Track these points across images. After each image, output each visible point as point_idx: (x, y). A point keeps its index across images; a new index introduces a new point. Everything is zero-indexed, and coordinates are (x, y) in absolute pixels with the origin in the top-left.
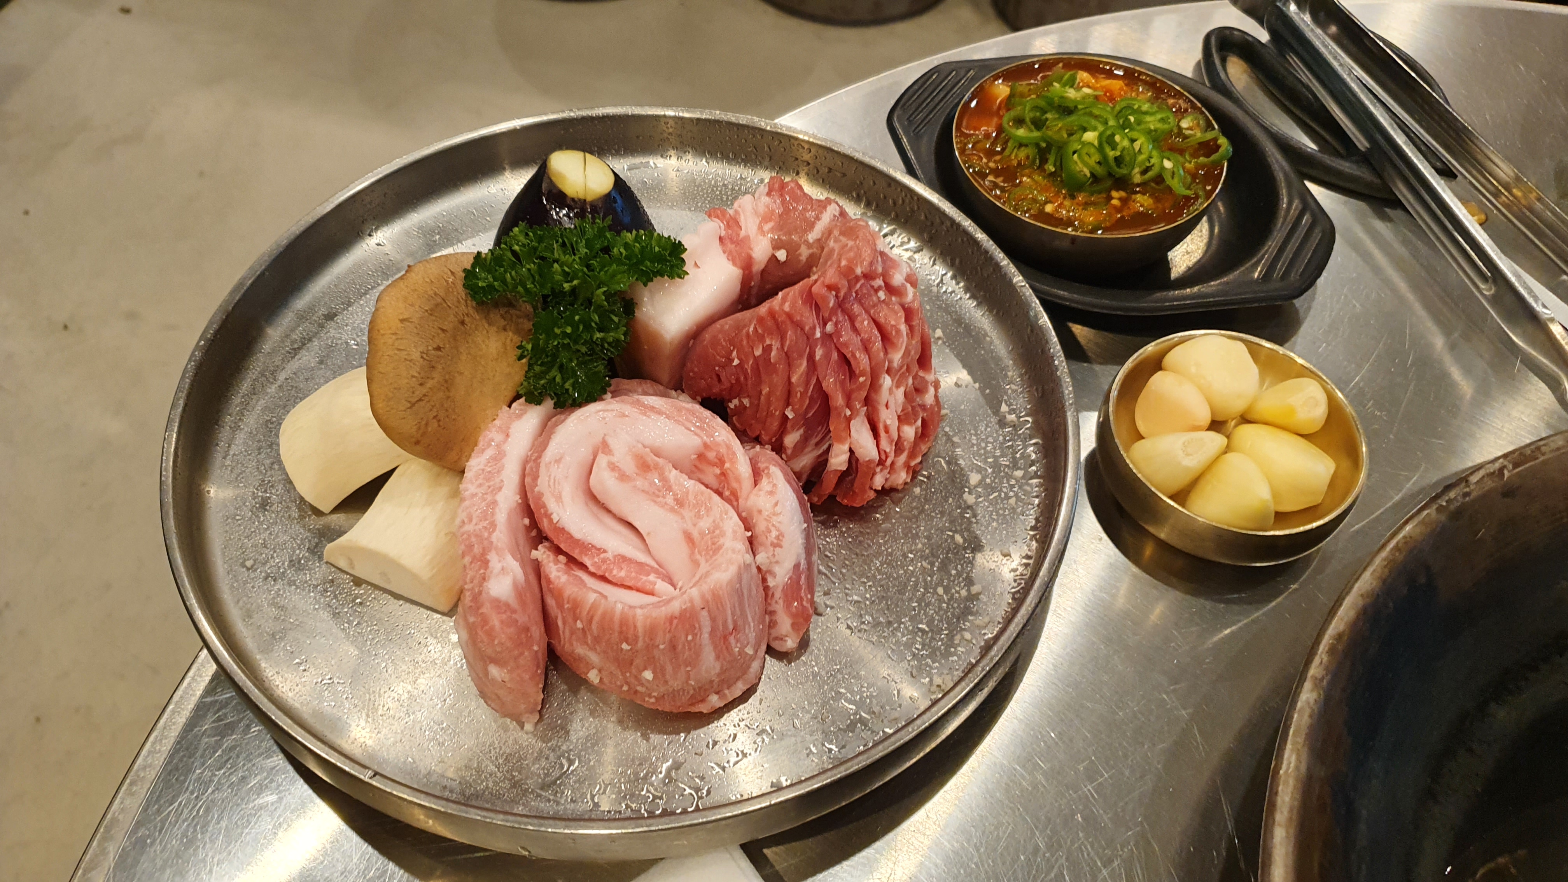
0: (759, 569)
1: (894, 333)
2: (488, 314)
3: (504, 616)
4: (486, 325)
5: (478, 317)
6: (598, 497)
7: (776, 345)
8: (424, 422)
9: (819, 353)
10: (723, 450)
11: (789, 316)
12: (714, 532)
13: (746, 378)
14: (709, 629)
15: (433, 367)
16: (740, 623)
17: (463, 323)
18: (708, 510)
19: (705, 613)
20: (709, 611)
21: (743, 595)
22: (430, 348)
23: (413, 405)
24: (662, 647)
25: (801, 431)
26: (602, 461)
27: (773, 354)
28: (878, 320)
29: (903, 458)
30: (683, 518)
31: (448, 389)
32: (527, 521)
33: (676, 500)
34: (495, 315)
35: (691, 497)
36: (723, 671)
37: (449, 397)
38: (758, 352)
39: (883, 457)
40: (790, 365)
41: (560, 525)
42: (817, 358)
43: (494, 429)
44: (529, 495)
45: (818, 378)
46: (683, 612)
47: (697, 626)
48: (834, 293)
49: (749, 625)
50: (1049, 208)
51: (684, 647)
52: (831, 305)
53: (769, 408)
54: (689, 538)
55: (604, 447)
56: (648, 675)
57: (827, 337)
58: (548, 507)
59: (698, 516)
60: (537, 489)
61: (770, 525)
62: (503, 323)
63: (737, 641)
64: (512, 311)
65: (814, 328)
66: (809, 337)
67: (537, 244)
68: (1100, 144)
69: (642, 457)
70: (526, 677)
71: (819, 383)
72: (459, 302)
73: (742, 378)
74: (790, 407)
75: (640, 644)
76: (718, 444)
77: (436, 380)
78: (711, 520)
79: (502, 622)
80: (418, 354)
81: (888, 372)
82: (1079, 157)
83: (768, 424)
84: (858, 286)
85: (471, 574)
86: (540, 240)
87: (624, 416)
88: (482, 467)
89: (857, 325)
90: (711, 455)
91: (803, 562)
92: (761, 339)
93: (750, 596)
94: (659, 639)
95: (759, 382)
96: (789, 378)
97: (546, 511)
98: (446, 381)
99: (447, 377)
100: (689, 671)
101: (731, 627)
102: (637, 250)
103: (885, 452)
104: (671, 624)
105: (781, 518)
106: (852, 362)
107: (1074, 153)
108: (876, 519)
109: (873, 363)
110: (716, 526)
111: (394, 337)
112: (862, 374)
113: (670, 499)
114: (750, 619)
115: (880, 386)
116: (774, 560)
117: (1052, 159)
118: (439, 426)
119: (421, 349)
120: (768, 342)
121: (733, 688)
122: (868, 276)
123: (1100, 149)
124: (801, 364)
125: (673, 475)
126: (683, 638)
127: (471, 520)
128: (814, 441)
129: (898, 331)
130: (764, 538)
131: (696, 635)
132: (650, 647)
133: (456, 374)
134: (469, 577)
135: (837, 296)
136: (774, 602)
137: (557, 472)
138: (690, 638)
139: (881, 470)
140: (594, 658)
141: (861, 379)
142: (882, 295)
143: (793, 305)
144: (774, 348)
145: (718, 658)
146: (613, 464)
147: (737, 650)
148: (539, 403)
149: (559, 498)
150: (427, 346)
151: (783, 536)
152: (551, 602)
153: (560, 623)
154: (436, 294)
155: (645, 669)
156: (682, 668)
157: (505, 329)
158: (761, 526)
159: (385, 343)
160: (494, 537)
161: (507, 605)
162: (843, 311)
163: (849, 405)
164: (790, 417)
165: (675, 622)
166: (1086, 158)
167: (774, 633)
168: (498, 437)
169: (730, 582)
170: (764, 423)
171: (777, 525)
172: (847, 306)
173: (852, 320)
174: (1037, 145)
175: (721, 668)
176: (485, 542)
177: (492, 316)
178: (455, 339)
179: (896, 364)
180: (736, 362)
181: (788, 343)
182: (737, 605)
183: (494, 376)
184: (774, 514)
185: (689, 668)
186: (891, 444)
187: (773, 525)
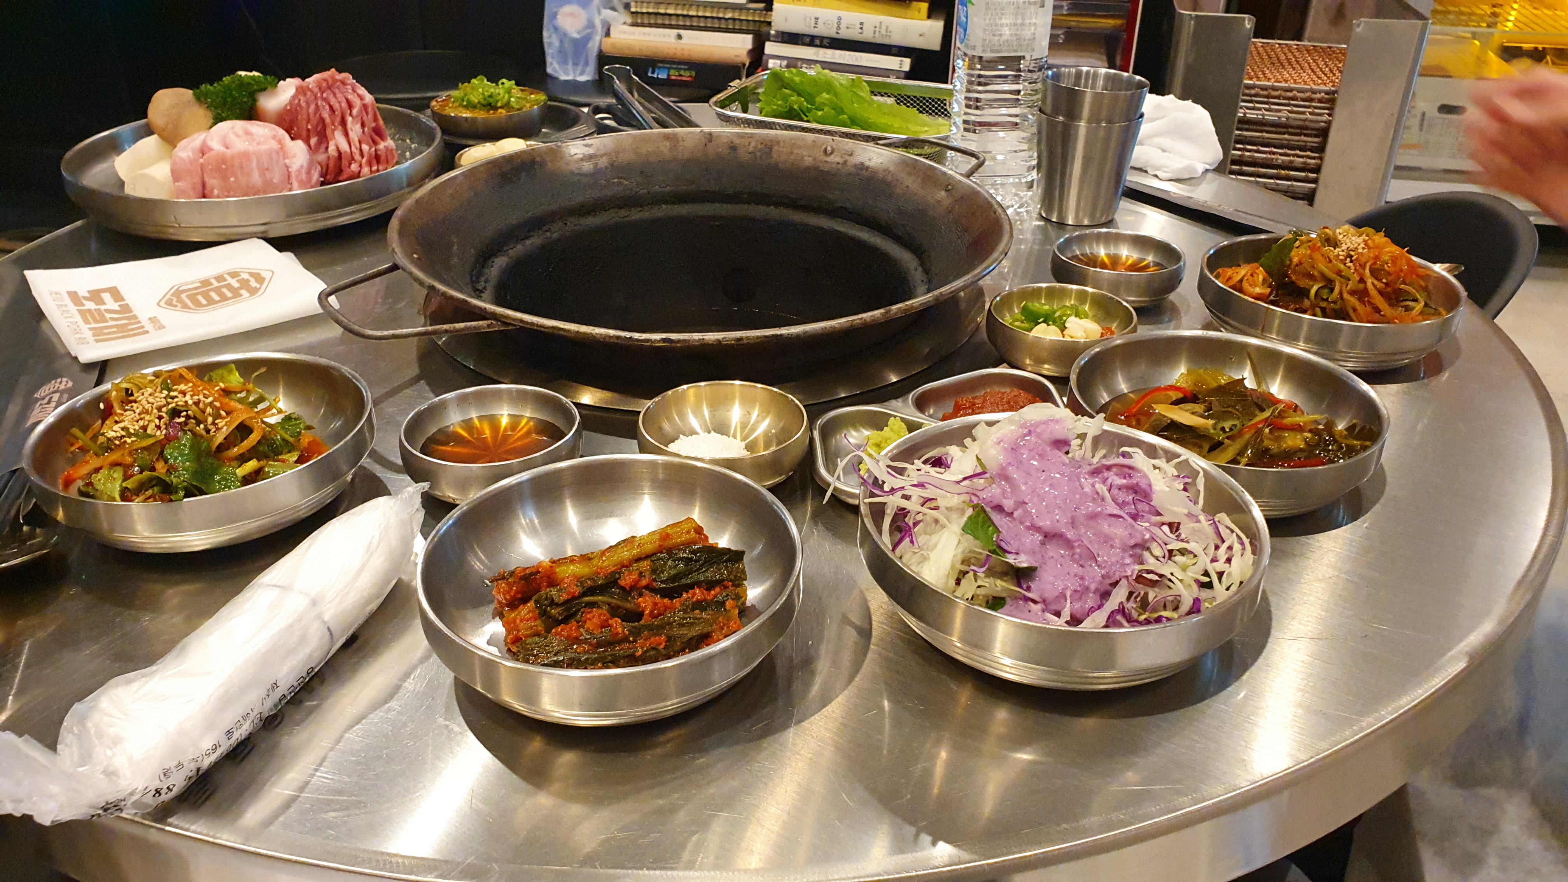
0: (285, 162)
14: (256, 163)
16: (271, 168)
19: (254, 156)
24: (237, 166)
25: (316, 136)
28: (347, 97)
40: (308, 106)
47: (251, 159)
61: (293, 153)
63: (269, 174)
69: (246, 133)
71: (321, 115)
74: (310, 124)
76: (280, 136)
81: (351, 115)
89: (337, 96)
94: (235, 162)
101: (266, 167)
122: (343, 82)
124: (312, 106)
126: (245, 162)
128: (321, 142)
130: (290, 155)
131: (250, 163)
132: (233, 166)
145: (260, 176)
146: (235, 134)
147: (269, 177)
156: (245, 177)
163: (334, 125)
164: (310, 128)
179: (354, 113)
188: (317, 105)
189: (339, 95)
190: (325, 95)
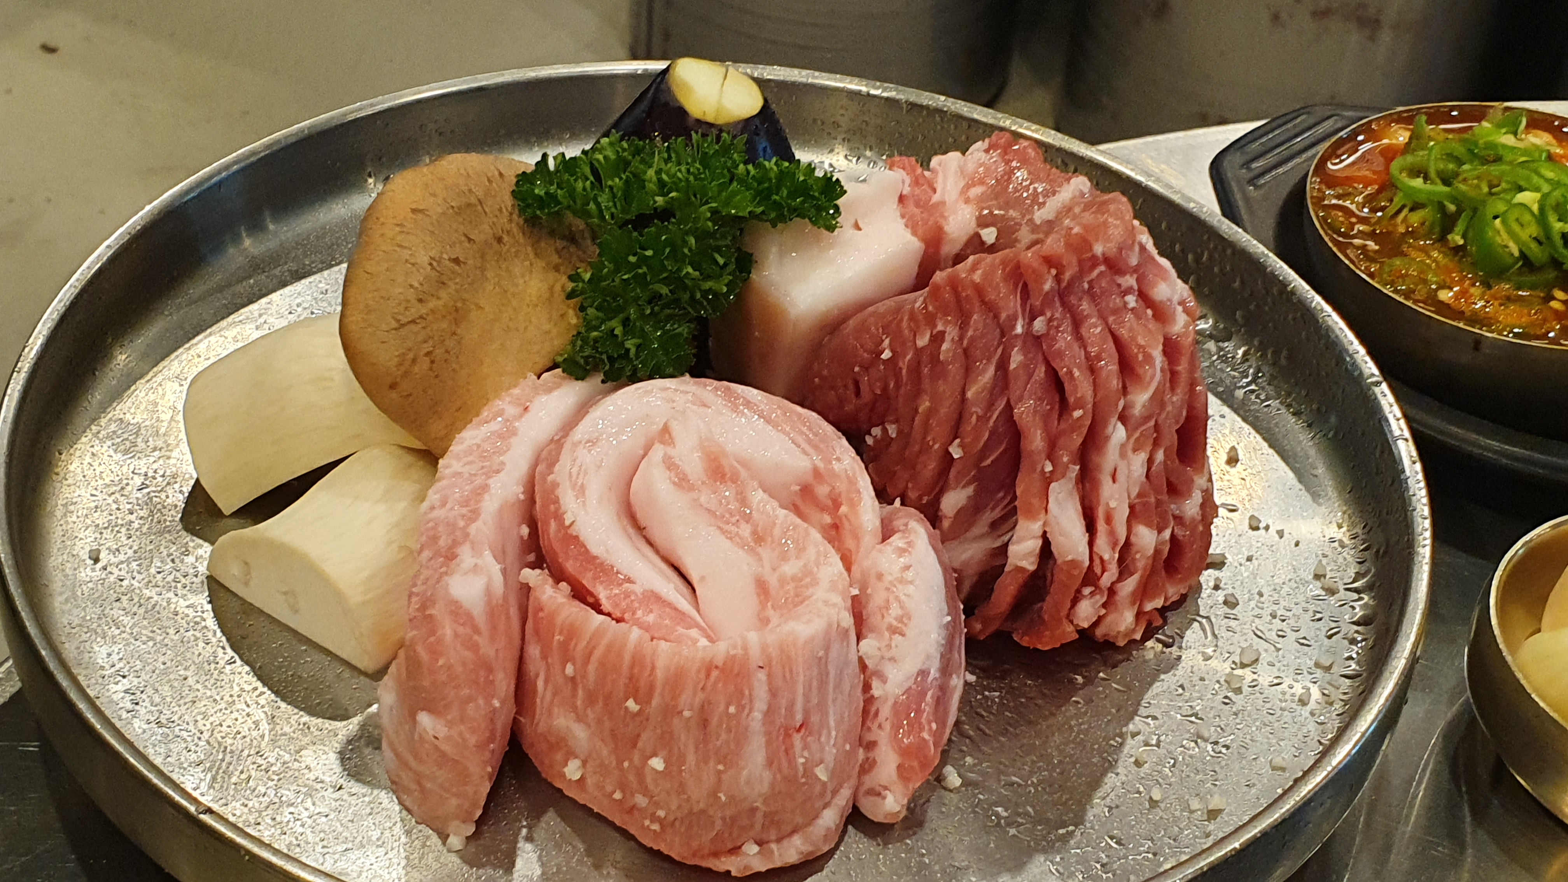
0: (861, 660)
1: (1140, 358)
2: (538, 241)
3: (461, 630)
4: (532, 256)
5: (522, 240)
6: (638, 516)
7: (952, 332)
8: (411, 356)
9: (1016, 359)
10: (841, 486)
11: (979, 290)
12: (801, 580)
13: (898, 385)
14: (764, 707)
15: (443, 283)
16: (815, 719)
17: (499, 240)
18: (801, 550)
19: (762, 676)
20: (769, 675)
21: (827, 674)
22: (445, 256)
23: (403, 326)
24: (687, 714)
25: (970, 490)
26: (658, 452)
27: (944, 347)
28: (1118, 333)
29: (1130, 585)
30: (760, 559)
31: (457, 322)
32: (525, 531)
33: (755, 533)
34: (549, 246)
35: (777, 531)
36: (773, 795)
37: (454, 334)
38: (923, 341)
39: (1098, 570)
40: (968, 371)
41: (573, 531)
42: (1013, 366)
43: (508, 399)
44: (536, 488)
45: (1008, 402)
46: (731, 660)
47: (747, 692)
48: (1054, 272)
49: (829, 732)
50: (1445, 296)
51: (720, 726)
52: (1047, 287)
53: (924, 438)
54: (762, 588)
55: (665, 435)
56: (657, 763)
57: (1034, 341)
58: (561, 502)
59: (784, 557)
60: (550, 478)
61: (891, 598)
62: (555, 259)
63: (806, 747)
64: (573, 249)
65: (1013, 319)
66: (1005, 331)
67: (630, 157)
68: (1542, 209)
69: (716, 459)
70: (473, 740)
71: (1009, 408)
72: (500, 210)
73: (892, 385)
74: (958, 441)
75: (655, 702)
76: (835, 475)
77: (441, 303)
78: (801, 563)
79: (456, 635)
80: (426, 259)
81: (1123, 418)
82: (1504, 222)
83: (919, 466)
84: (1095, 273)
85: (426, 573)
86: (637, 152)
87: (705, 405)
88: (478, 441)
89: (1084, 331)
90: (822, 491)
91: (934, 673)
92: (931, 321)
93: (838, 685)
94: (685, 699)
95: (917, 393)
96: (963, 392)
97: (558, 509)
98: (457, 310)
99: (459, 305)
100: (720, 772)
101: (799, 718)
102: (772, 175)
103: (1101, 559)
104: (708, 675)
105: (911, 589)
106: (1067, 386)
107: (1495, 217)
108: (1072, 681)
109: (1099, 396)
110: (807, 572)
111: (398, 229)
112: (1080, 405)
113: (745, 531)
114: (832, 723)
115: (1107, 438)
116: (888, 655)
117: (1460, 227)
118: (431, 369)
119: (432, 254)
120: (940, 327)
121: (785, 843)
122: (1115, 266)
123: (1541, 219)
124: (984, 371)
125: (758, 497)
126: (722, 707)
127: (444, 504)
128: (989, 516)
129: (1148, 359)
130: (879, 617)
131: (743, 707)
132: (670, 711)
133: (473, 307)
134: (422, 577)
135: (1058, 278)
136: (876, 724)
137: (585, 456)
138: (732, 709)
139: (1092, 594)
140: (580, 734)
141: (1077, 414)
142: (1131, 300)
143: (986, 276)
144: (948, 338)
145: (769, 763)
146: (670, 458)
147: (802, 760)
148: (580, 378)
149: (581, 491)
150: (442, 253)
151: (910, 619)
152: (534, 651)
153: (540, 684)
154: (470, 191)
155: (655, 755)
156: (712, 763)
157: (557, 269)
158: (877, 598)
159: (382, 235)
160: (473, 529)
161: (469, 616)
162: (1064, 304)
163: (1050, 457)
164: (956, 456)
165: (715, 673)
166: (1516, 227)
167: (869, 781)
168: (511, 410)
169: (811, 640)
170: (913, 468)
171: (903, 598)
172: (1073, 300)
173: (1077, 324)
174: (1442, 207)
175: (772, 786)
176: (458, 533)
177: (543, 244)
178: (483, 256)
179: (1137, 411)
180: (886, 355)
181: (970, 333)
182: (815, 684)
183: (526, 328)
184: (902, 581)
185: (721, 767)
186: (1113, 549)
187: (897, 598)
188: (1003, 366)
189: (1094, 329)
190: (1039, 325)
